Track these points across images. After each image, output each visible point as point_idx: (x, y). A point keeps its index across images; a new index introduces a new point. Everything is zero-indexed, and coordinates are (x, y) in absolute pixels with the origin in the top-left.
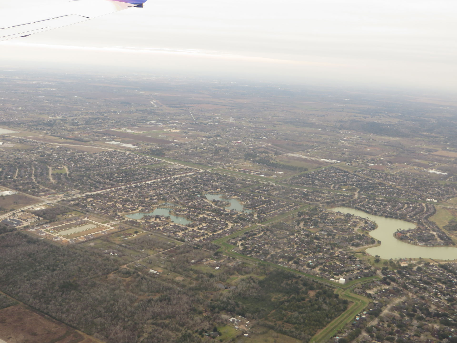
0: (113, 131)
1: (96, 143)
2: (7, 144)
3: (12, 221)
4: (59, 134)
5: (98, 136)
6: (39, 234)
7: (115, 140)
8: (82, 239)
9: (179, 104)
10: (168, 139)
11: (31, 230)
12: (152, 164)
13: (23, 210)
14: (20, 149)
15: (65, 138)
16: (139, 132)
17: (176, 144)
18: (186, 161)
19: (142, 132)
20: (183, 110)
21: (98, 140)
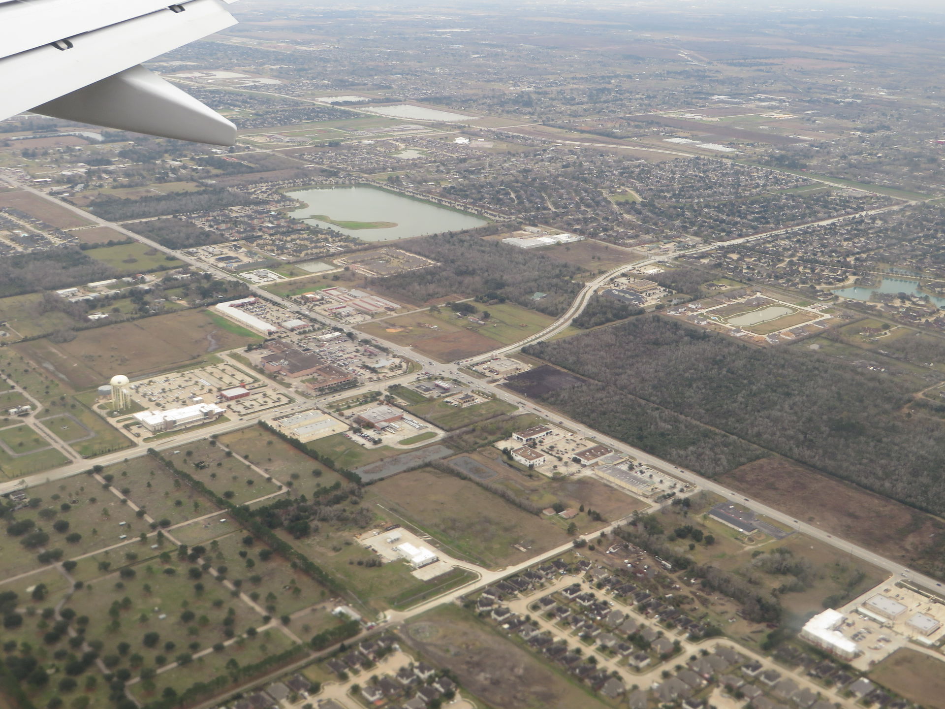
0: (656, 116)
1: (645, 141)
2: (477, 142)
3: (622, 294)
4: (559, 122)
5: (636, 127)
6: (696, 322)
7: (678, 134)
8: (786, 334)
9: (745, 59)
10: (785, 135)
11: (672, 313)
12: (796, 187)
13: (623, 271)
14: (513, 152)
15: (578, 131)
16: (714, 119)
17: (812, 146)
18: (862, 182)
19: (716, 119)
20: (762, 70)
21: (644, 136)
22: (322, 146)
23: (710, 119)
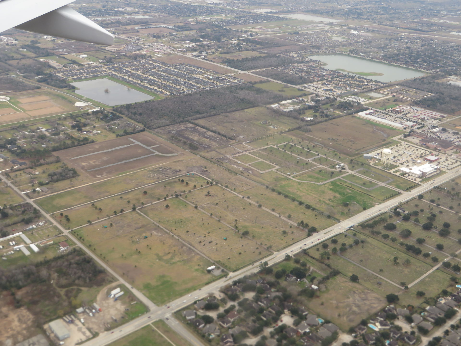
22: (291, 34)
23: (454, 23)
